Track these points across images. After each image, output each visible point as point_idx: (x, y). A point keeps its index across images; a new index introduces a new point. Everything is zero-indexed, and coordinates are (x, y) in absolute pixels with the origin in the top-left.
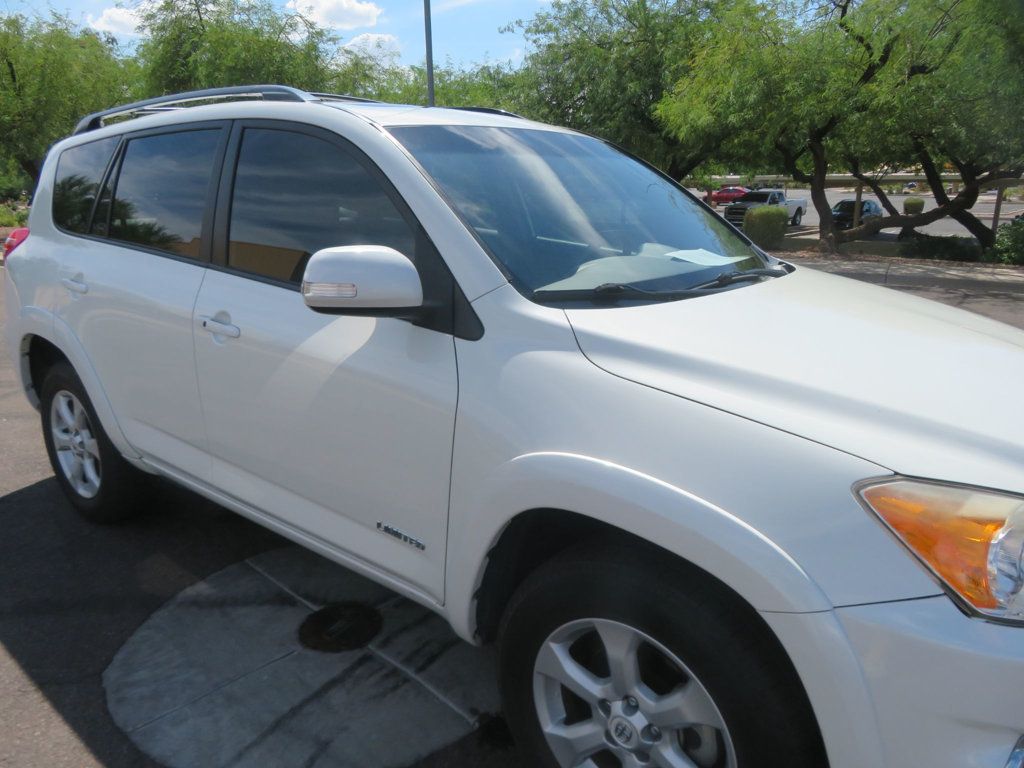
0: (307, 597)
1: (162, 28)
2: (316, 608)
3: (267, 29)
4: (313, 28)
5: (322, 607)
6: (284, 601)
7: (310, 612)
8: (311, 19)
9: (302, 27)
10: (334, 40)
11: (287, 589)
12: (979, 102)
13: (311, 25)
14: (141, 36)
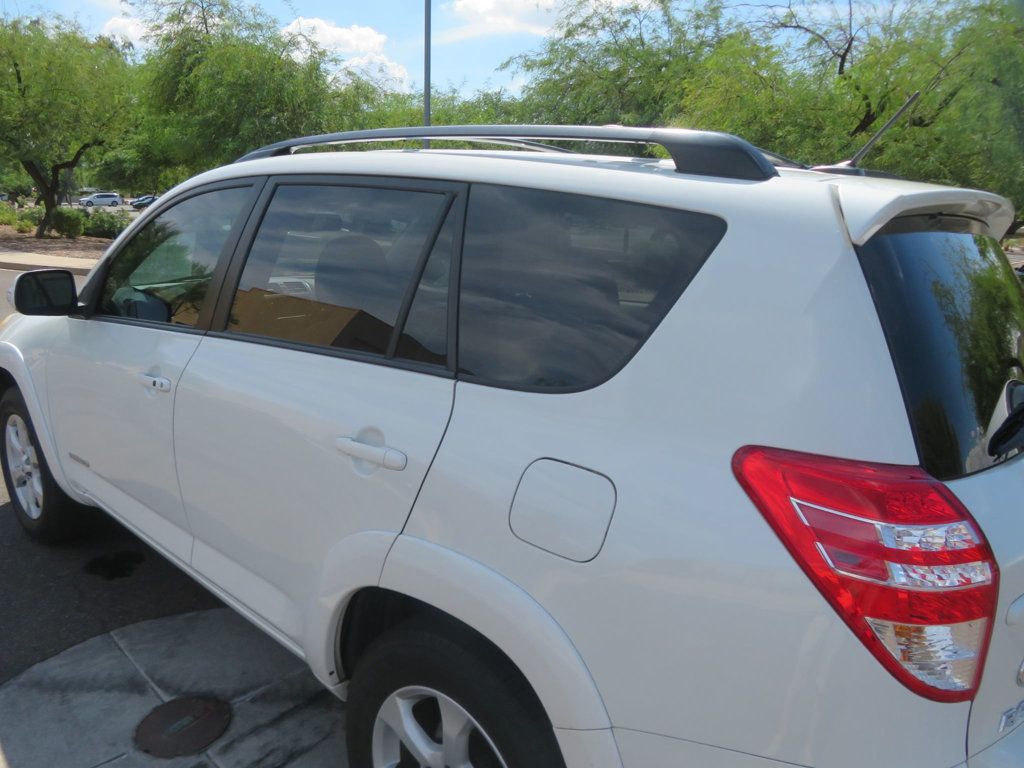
0: (161, 683)
1: (168, 39)
2: (167, 698)
3: (270, 46)
4: (315, 47)
5: (173, 698)
6: (135, 686)
7: (159, 703)
8: (314, 38)
9: (304, 45)
10: (336, 61)
11: (142, 672)
12: (975, 157)
13: (314, 45)
14: (146, 45)
